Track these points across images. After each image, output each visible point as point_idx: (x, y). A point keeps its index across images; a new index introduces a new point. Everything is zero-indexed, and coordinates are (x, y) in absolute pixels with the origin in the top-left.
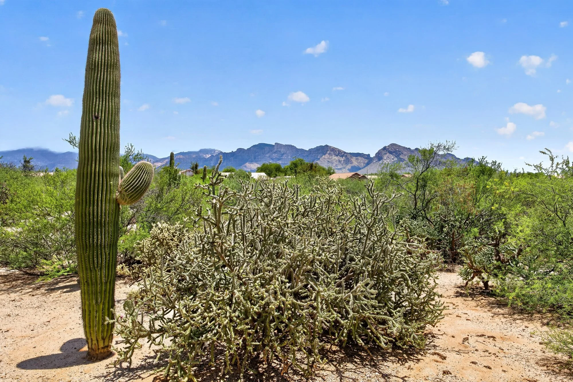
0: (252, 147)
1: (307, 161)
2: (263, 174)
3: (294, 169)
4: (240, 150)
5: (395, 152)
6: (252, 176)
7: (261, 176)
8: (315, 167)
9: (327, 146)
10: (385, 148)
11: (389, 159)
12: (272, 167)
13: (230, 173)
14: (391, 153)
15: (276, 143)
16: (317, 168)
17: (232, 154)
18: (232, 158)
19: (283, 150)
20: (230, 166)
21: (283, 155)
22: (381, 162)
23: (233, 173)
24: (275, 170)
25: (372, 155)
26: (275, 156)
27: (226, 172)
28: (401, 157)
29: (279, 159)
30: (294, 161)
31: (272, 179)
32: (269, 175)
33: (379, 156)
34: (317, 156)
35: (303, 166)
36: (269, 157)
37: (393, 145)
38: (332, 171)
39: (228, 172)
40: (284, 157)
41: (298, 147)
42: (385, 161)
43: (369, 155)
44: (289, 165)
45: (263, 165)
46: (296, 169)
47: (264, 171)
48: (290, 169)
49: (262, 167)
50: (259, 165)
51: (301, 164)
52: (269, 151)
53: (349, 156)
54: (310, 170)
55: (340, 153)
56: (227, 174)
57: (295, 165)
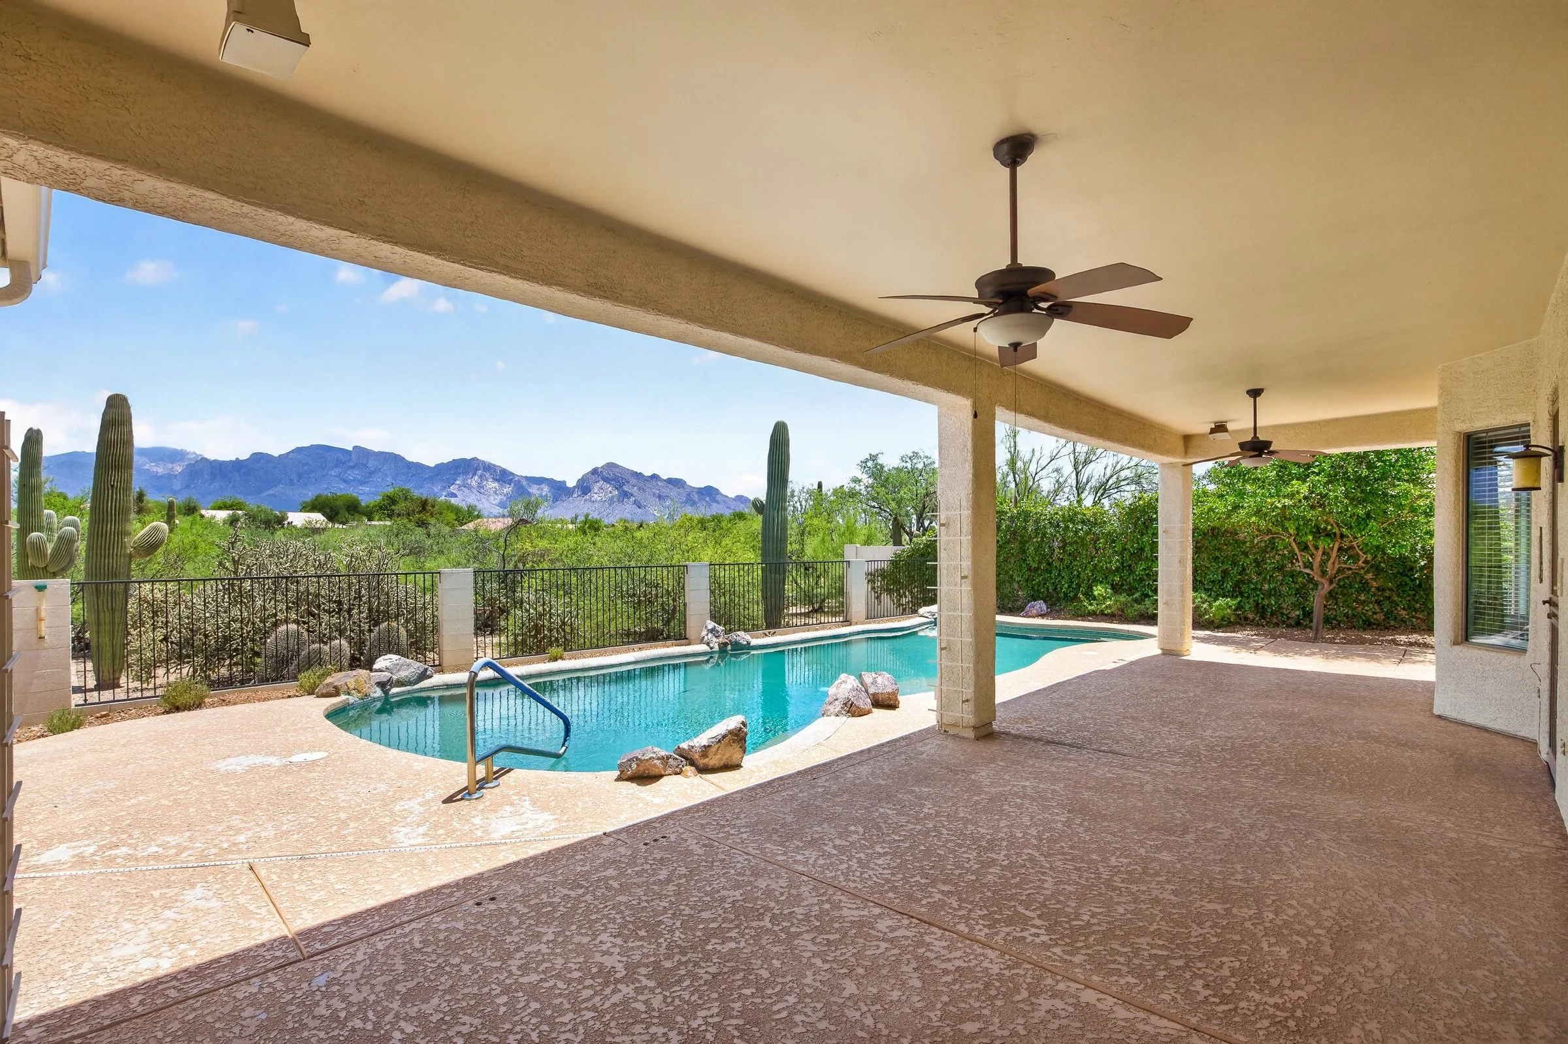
0: (292, 451)
2: (318, 516)
3: (388, 507)
4: (258, 457)
5: (615, 479)
6: (289, 520)
7: (310, 522)
8: (433, 506)
9: (475, 459)
10: (595, 471)
11: (602, 492)
12: (340, 503)
13: (231, 512)
14: (606, 480)
15: (356, 447)
16: (437, 507)
17: (237, 465)
19: (371, 464)
20: (228, 497)
21: (371, 474)
22: (587, 497)
23: (240, 512)
24: (344, 508)
25: (571, 483)
26: (352, 474)
27: (220, 508)
28: (625, 488)
29: (363, 483)
30: (390, 491)
31: (335, 527)
32: (331, 518)
33: (584, 487)
34: (454, 480)
35: (408, 503)
36: (338, 476)
37: (611, 466)
38: (476, 513)
39: (227, 509)
40: (376, 478)
42: (596, 496)
43: (564, 482)
44: (379, 498)
45: (318, 497)
46: (393, 507)
47: (319, 511)
48: (381, 508)
49: (316, 500)
50: (310, 495)
51: (406, 499)
52: (338, 463)
53: (524, 483)
54: (420, 512)
55: (503, 476)
56: (222, 515)
57: (392, 500)
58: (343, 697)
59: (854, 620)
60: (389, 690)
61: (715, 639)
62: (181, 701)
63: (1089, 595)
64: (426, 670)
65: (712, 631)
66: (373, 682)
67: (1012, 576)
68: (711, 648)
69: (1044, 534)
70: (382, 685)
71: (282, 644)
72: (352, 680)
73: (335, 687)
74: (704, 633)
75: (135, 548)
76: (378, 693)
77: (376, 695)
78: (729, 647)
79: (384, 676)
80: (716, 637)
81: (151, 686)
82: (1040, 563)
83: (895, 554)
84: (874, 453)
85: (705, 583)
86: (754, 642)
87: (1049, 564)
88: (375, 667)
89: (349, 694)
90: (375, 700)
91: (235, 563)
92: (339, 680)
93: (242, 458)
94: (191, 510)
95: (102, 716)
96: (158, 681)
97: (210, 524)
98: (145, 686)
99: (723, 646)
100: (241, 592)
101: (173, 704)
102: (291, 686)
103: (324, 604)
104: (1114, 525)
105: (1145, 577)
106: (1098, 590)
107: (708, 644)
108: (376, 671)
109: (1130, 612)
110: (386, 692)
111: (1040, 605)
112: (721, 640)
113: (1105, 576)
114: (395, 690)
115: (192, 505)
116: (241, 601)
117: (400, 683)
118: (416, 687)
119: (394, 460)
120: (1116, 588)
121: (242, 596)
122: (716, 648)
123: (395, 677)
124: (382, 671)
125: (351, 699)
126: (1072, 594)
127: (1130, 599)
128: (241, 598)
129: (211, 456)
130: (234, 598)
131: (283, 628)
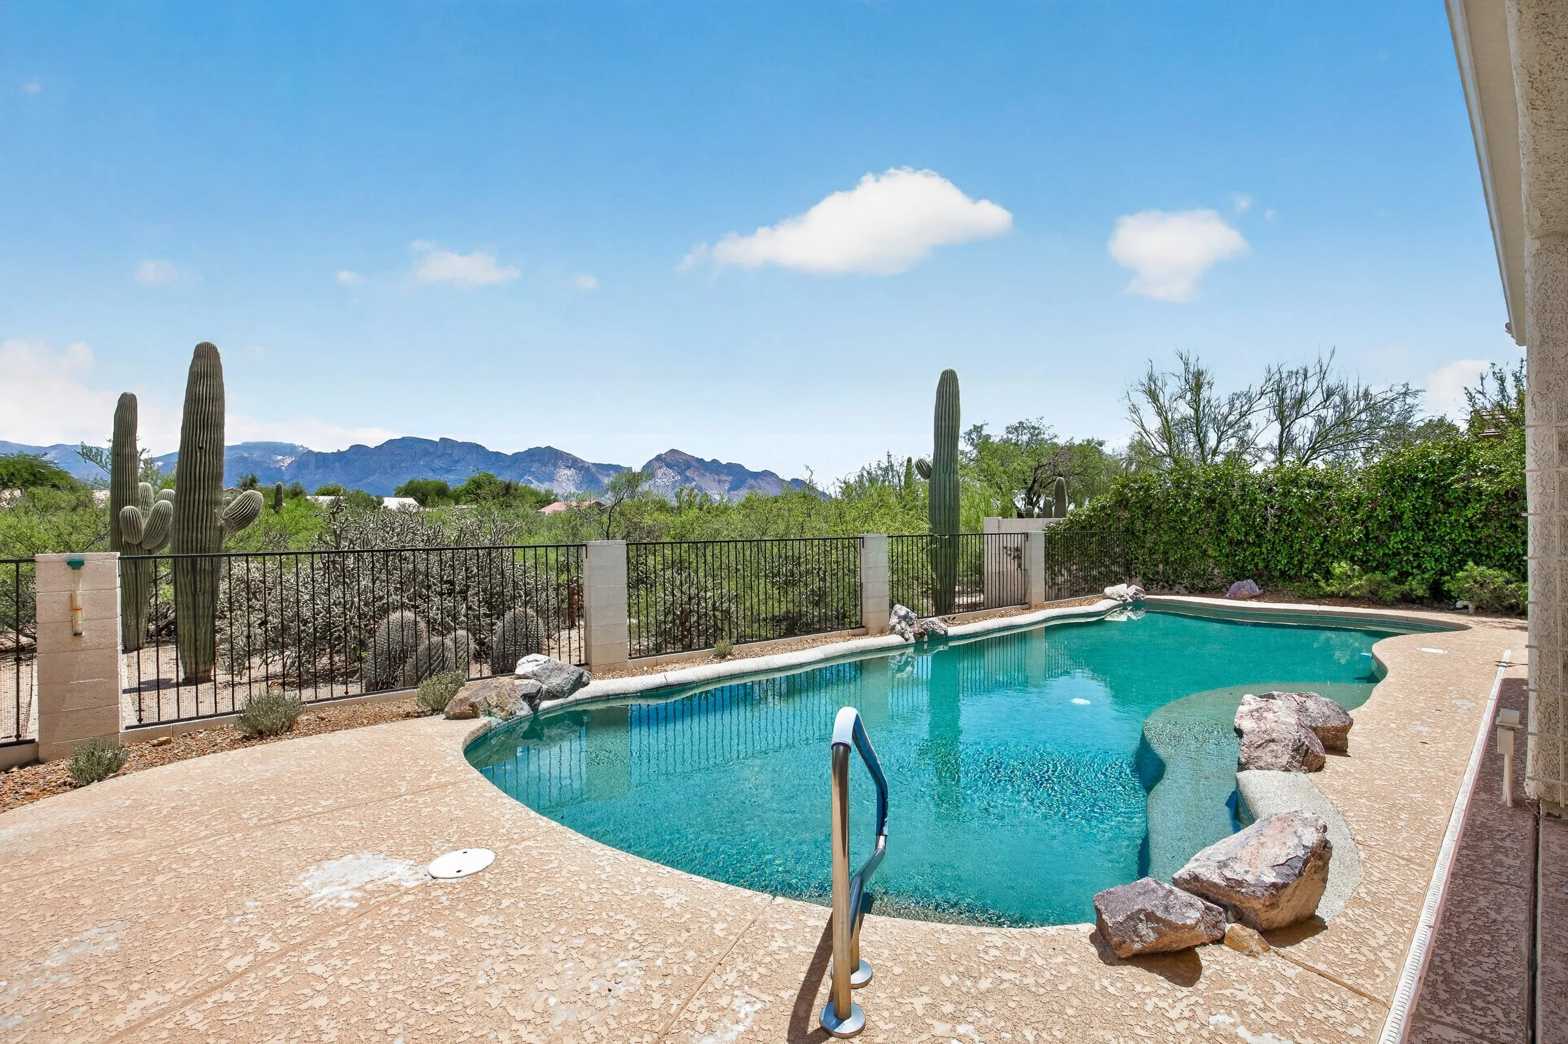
0: (386, 443)
1: (504, 477)
2: (410, 501)
3: (474, 491)
4: (357, 449)
5: (678, 465)
6: (385, 504)
7: (404, 506)
8: (516, 490)
9: (549, 447)
10: (659, 458)
11: (665, 477)
12: (430, 487)
13: (333, 498)
14: (669, 466)
15: (441, 439)
16: (519, 491)
17: (339, 455)
18: (337, 464)
19: (456, 454)
20: (331, 483)
21: (456, 462)
22: (653, 481)
23: (342, 497)
24: (434, 493)
25: (637, 469)
26: (439, 463)
27: (324, 495)
28: (687, 472)
29: (448, 471)
30: (475, 476)
31: (427, 510)
32: (422, 502)
33: (649, 472)
34: (530, 468)
35: (493, 487)
36: (426, 466)
37: (673, 451)
38: (553, 497)
39: (331, 495)
40: (461, 466)
41: (491, 448)
42: (660, 480)
43: (631, 468)
44: (465, 484)
45: (411, 482)
46: (479, 491)
47: (411, 495)
48: (468, 492)
49: (409, 485)
50: (403, 482)
51: (490, 483)
52: (427, 453)
53: (594, 470)
54: (504, 495)
55: (574, 463)
56: (325, 500)
57: (478, 485)
58: (483, 720)
59: (1033, 603)
60: (539, 704)
61: (909, 629)
62: (266, 722)
63: (1328, 575)
64: (581, 675)
65: (905, 618)
66: (518, 694)
67: (1206, 551)
68: (907, 640)
69: (1253, 502)
70: (530, 698)
71: (396, 636)
72: (494, 694)
73: (473, 705)
74: (894, 620)
75: (226, 520)
76: (524, 710)
77: (523, 713)
78: (926, 638)
79: (530, 685)
80: (910, 625)
81: (245, 679)
82: (1247, 534)
83: (1049, 527)
84: (979, 424)
85: (884, 559)
86: (953, 630)
87: (1258, 536)
88: (519, 671)
89: (490, 714)
90: (522, 720)
91: (338, 537)
92: (476, 694)
93: (342, 450)
94: (296, 494)
95: (161, 744)
96: (254, 674)
97: (312, 506)
98: (237, 679)
99: (919, 636)
100: (343, 570)
101: (254, 727)
102: (409, 699)
103: (435, 585)
104: (1355, 489)
105: (1402, 552)
106: (1341, 567)
107: (902, 635)
108: (519, 677)
109: (1388, 595)
110: (534, 708)
111: (1249, 585)
112: (916, 628)
113: (1345, 550)
114: (545, 704)
115: (298, 490)
116: (344, 582)
117: (551, 695)
118: (571, 698)
119: (475, 449)
120: (1365, 565)
121: (344, 576)
122: (912, 640)
123: (545, 687)
124: (527, 678)
125: (494, 721)
126: (1292, 573)
127: (1385, 578)
128: (345, 578)
129: (316, 449)
130: (336, 578)
131: (395, 616)
